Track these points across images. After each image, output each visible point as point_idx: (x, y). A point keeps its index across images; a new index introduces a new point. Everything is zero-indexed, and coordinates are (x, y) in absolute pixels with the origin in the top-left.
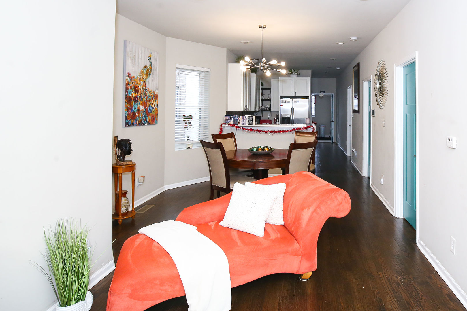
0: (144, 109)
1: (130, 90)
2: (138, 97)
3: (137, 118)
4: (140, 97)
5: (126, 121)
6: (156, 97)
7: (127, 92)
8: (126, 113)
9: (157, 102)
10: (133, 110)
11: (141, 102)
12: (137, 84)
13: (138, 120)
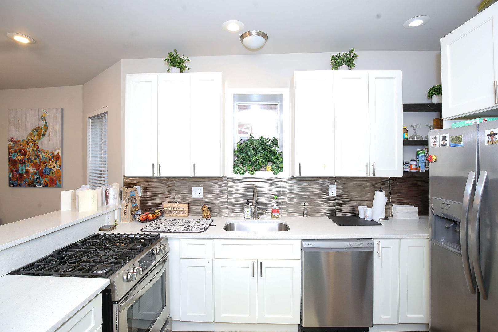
0: (35, 171)
1: (14, 153)
2: (26, 159)
3: (25, 179)
4: (29, 159)
5: (11, 181)
6: (57, 157)
7: (11, 156)
8: (9, 175)
10: (19, 171)
11: (31, 164)
12: (24, 147)
13: (27, 181)
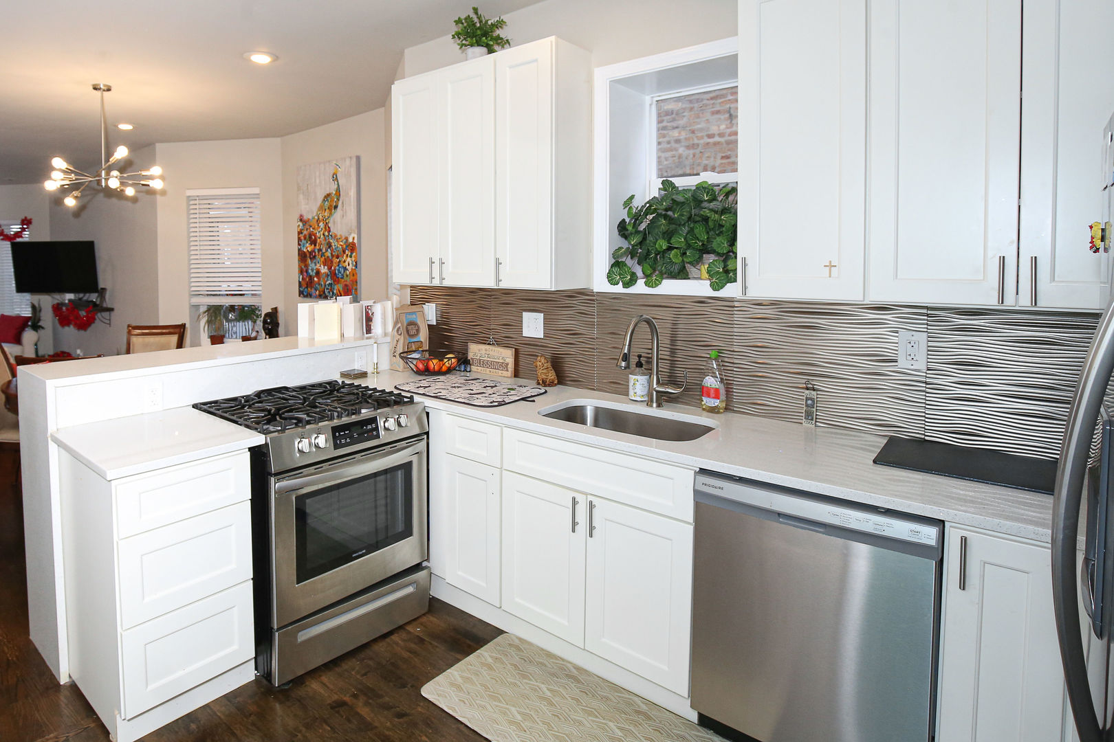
0: (327, 271)
1: (303, 241)
2: (316, 251)
3: (315, 285)
4: (320, 250)
5: (301, 289)
6: (352, 247)
7: (300, 245)
8: (299, 277)
10: (309, 272)
11: (323, 259)
12: (314, 230)
13: (318, 289)
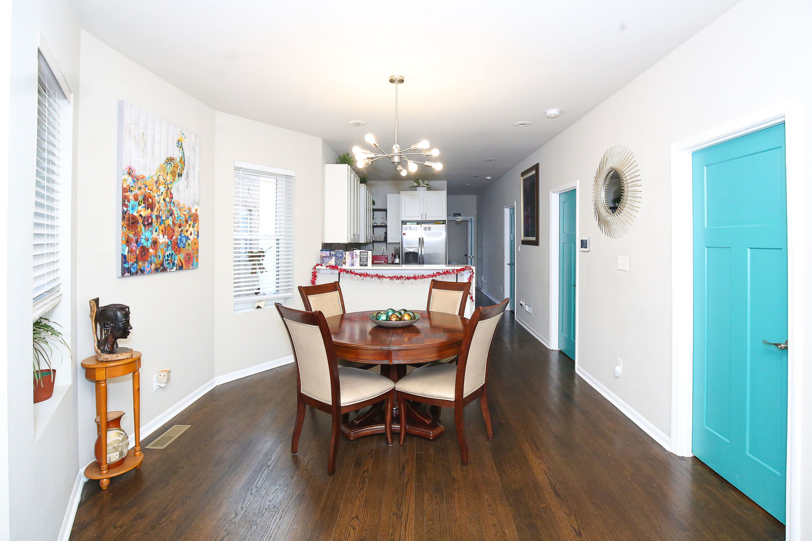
0: (167, 240)
1: (132, 202)
2: (154, 217)
3: (151, 257)
4: (158, 217)
5: (125, 265)
6: (195, 218)
7: (127, 206)
8: (123, 250)
9: (198, 227)
10: (142, 242)
11: (162, 227)
12: (151, 192)
13: (154, 262)
